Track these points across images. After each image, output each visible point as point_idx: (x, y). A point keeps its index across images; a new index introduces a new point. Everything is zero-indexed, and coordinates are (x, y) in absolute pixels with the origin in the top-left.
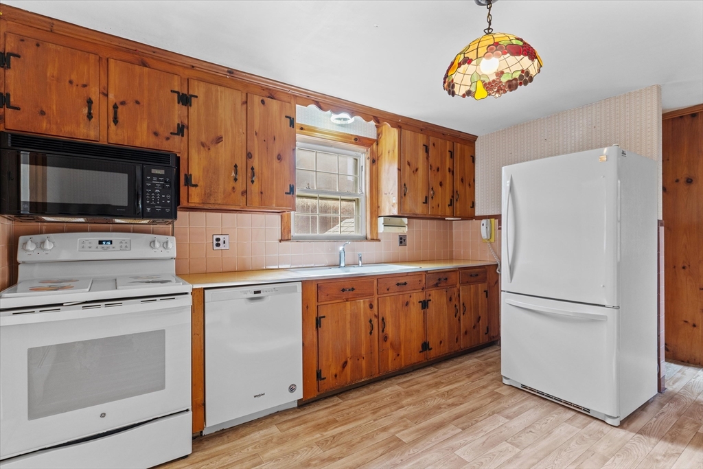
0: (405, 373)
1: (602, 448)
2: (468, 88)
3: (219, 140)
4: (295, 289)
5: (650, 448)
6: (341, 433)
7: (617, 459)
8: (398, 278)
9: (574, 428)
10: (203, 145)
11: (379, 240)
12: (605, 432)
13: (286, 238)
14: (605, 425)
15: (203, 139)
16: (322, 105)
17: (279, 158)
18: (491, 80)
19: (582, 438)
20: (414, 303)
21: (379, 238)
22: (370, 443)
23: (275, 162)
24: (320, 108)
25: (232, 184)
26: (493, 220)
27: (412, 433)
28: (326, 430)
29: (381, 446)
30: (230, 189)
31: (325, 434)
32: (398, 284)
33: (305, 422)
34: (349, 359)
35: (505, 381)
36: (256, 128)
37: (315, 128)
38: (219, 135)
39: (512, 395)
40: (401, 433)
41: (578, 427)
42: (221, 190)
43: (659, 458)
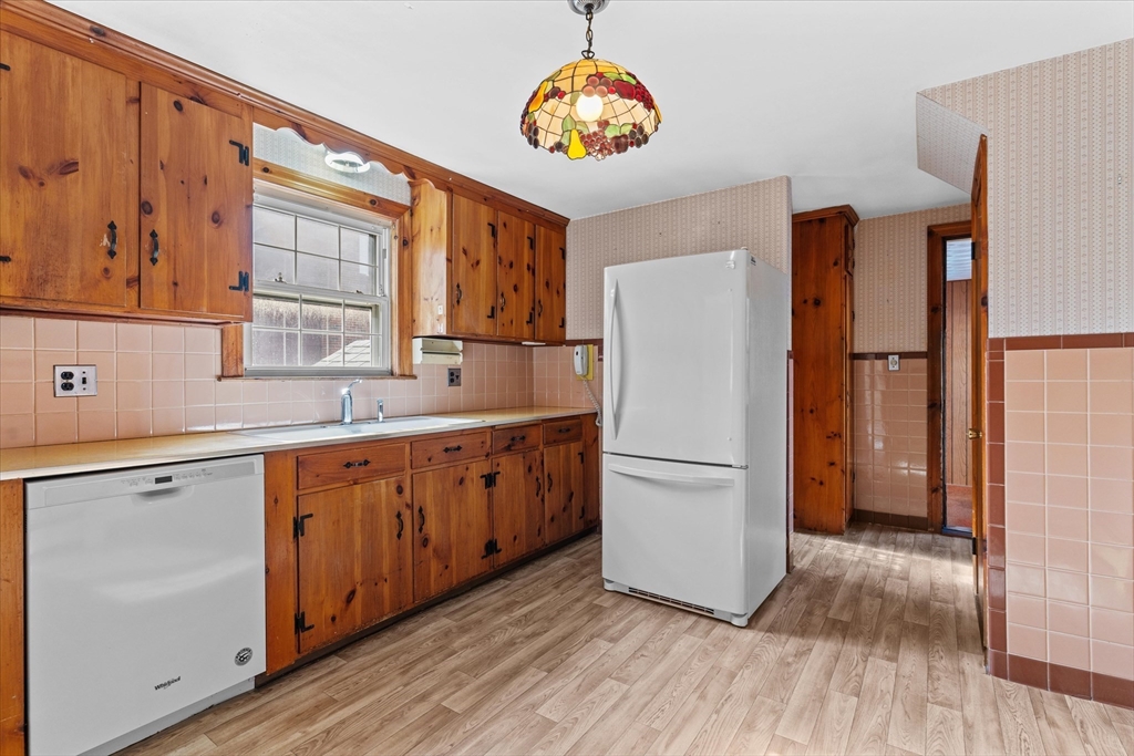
0: (458, 596)
1: (728, 661)
2: (558, 139)
3: (69, 167)
4: (250, 470)
5: (780, 649)
6: (343, 722)
7: (746, 671)
8: (447, 440)
9: (696, 639)
10: (25, 173)
11: (415, 377)
12: (732, 637)
13: (232, 373)
14: (732, 628)
15: (26, 160)
16: (307, 132)
17: (216, 219)
18: (591, 131)
19: (706, 652)
20: (472, 480)
21: (414, 373)
22: (395, 728)
23: (208, 228)
24: (305, 137)
25: (103, 261)
26: (591, 346)
27: (469, 694)
28: (313, 722)
29: (417, 729)
30: (98, 272)
31: (310, 729)
32: (447, 450)
33: (270, 716)
34: (358, 587)
35: (608, 586)
36: (163, 153)
37: (293, 171)
38: (68, 156)
39: (617, 605)
40: (451, 698)
41: (701, 637)
42: (74, 270)
43: (790, 660)
